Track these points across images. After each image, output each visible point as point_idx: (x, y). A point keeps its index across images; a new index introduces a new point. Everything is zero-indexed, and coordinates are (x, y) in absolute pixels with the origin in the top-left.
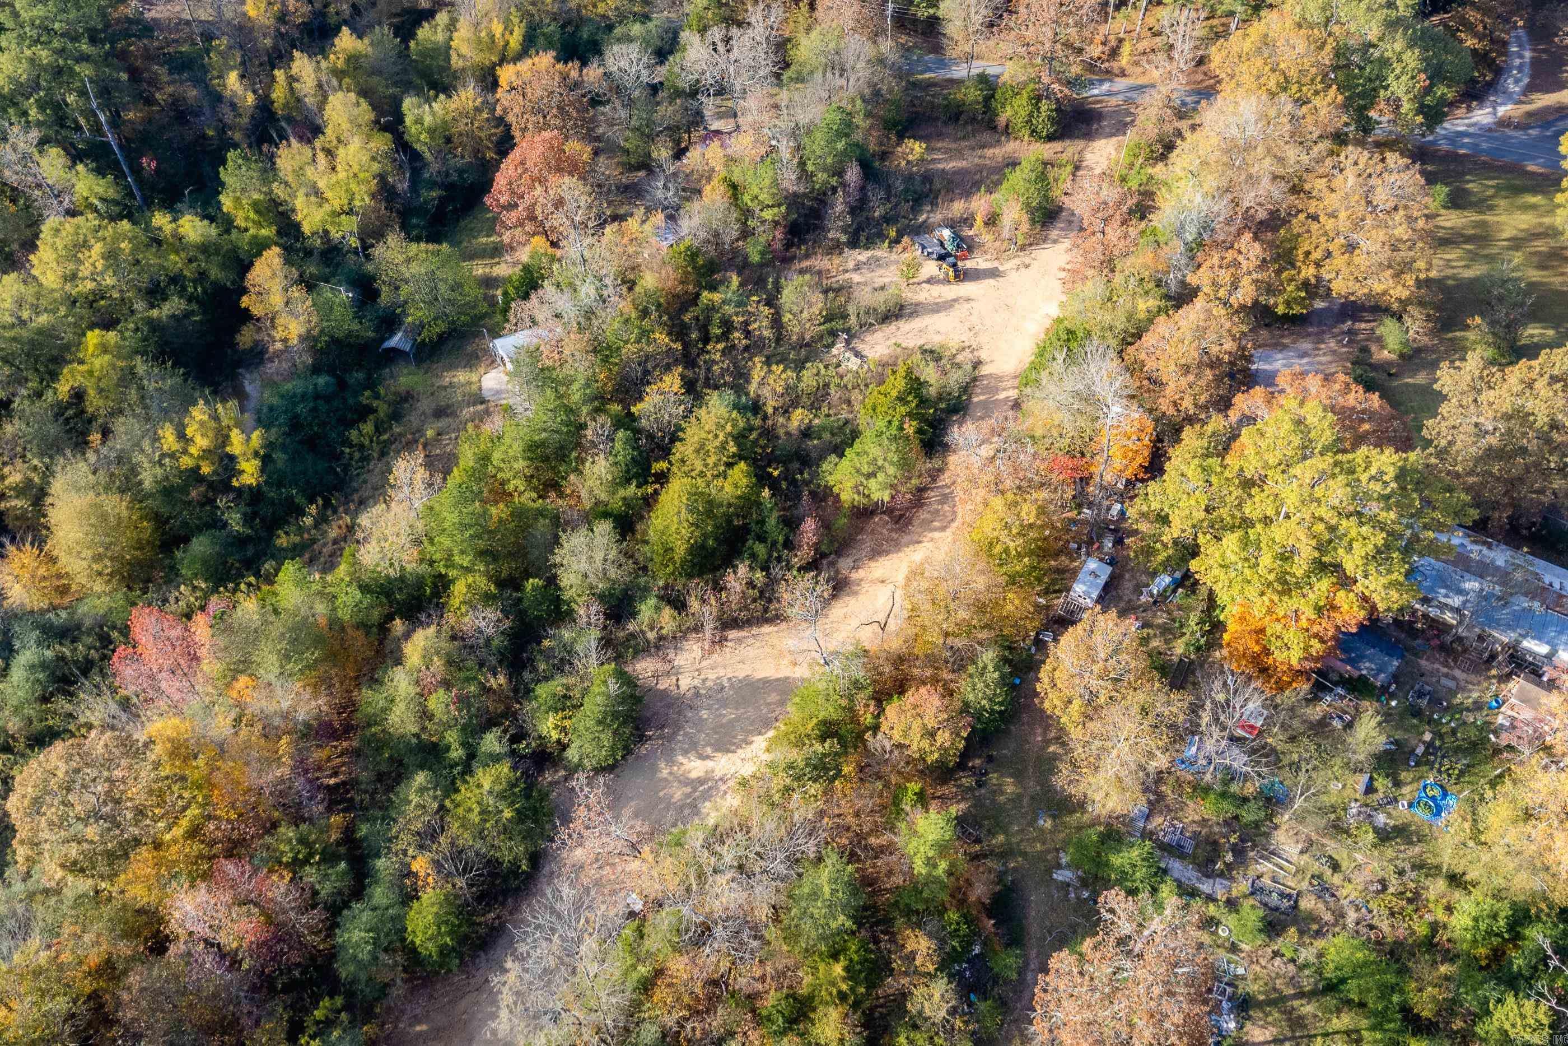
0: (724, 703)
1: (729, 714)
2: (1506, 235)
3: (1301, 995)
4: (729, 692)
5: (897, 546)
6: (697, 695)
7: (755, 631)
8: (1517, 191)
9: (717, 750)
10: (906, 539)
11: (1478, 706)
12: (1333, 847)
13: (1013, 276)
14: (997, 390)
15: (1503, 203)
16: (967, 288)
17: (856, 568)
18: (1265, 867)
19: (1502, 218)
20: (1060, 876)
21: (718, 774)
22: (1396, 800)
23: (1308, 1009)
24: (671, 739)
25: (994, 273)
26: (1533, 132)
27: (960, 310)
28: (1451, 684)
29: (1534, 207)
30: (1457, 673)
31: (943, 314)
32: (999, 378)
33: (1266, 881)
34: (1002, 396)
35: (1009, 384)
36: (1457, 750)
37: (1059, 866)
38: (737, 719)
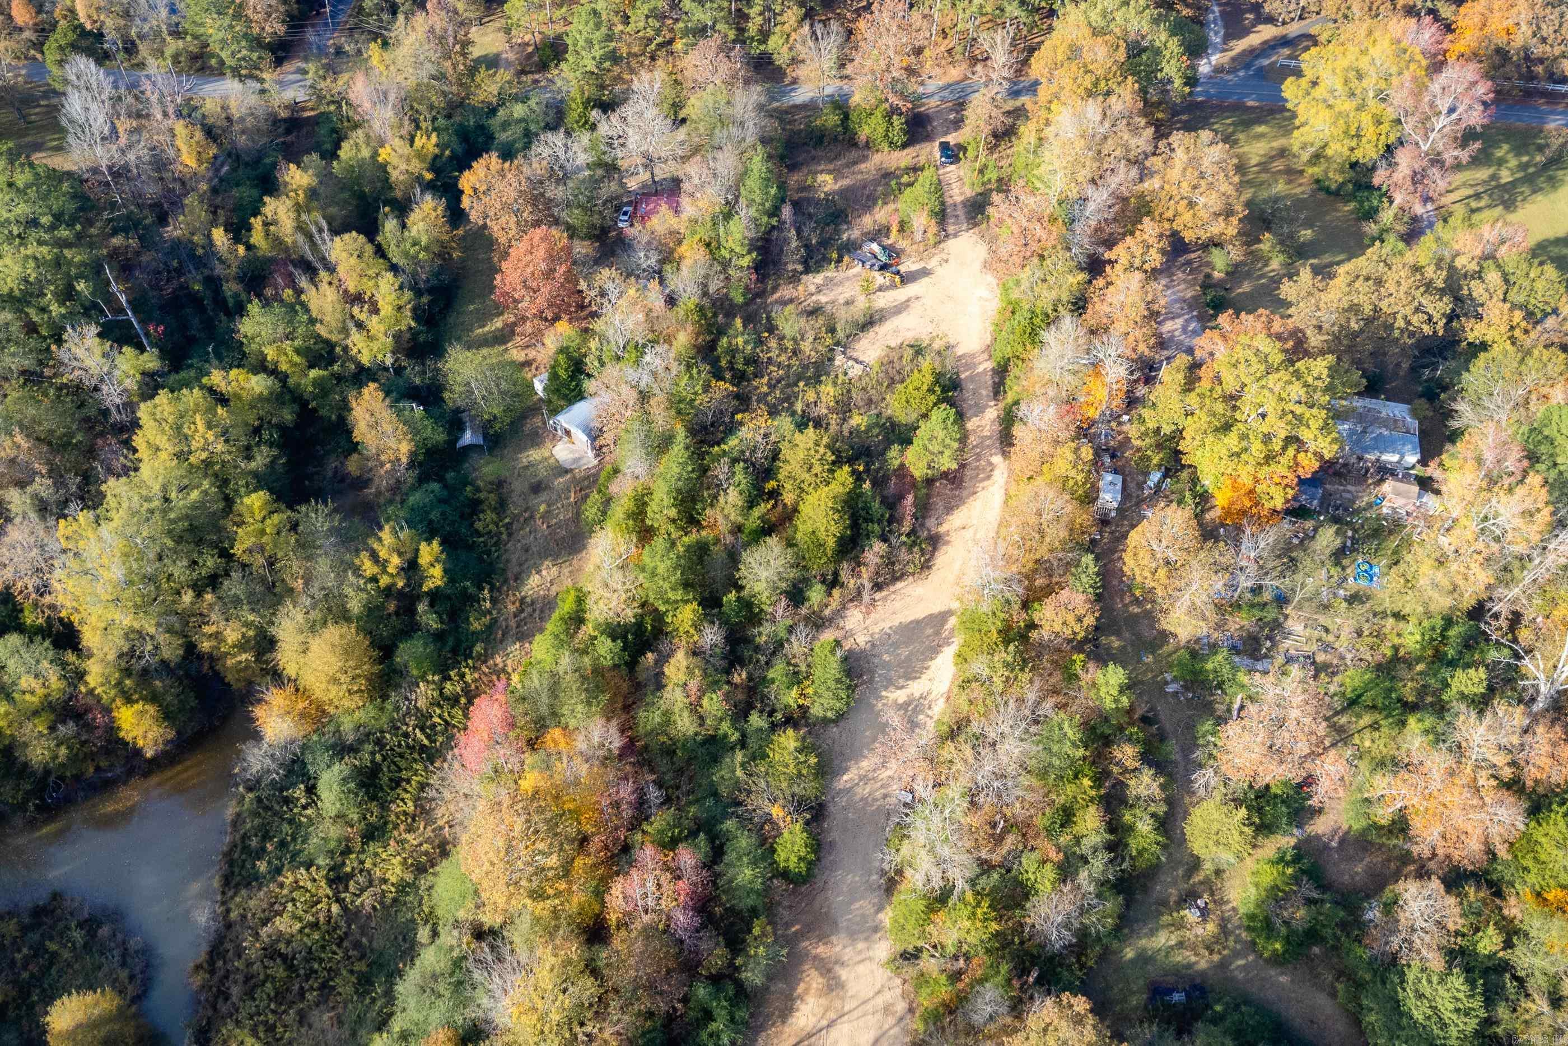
0: (896, 645)
1: (904, 652)
2: (1253, 162)
3: (1337, 713)
4: (894, 638)
5: (961, 501)
6: (873, 645)
7: (892, 588)
8: (1247, 124)
9: (909, 679)
10: (965, 493)
11: (1370, 506)
12: (1323, 619)
13: (940, 271)
14: (975, 366)
15: (1241, 136)
16: (911, 290)
17: (940, 524)
18: (1287, 643)
19: (1246, 149)
20: (1171, 688)
21: (917, 695)
22: (1345, 579)
23: (1343, 720)
24: (871, 680)
25: (925, 273)
26: (1241, 74)
27: (916, 307)
28: (1348, 496)
29: (1262, 135)
30: (1349, 487)
31: (904, 314)
32: (973, 356)
33: (1292, 652)
34: (980, 369)
35: (981, 358)
36: (1368, 536)
37: (1167, 683)
38: (911, 653)
